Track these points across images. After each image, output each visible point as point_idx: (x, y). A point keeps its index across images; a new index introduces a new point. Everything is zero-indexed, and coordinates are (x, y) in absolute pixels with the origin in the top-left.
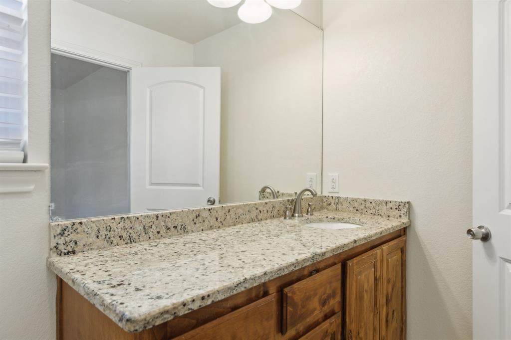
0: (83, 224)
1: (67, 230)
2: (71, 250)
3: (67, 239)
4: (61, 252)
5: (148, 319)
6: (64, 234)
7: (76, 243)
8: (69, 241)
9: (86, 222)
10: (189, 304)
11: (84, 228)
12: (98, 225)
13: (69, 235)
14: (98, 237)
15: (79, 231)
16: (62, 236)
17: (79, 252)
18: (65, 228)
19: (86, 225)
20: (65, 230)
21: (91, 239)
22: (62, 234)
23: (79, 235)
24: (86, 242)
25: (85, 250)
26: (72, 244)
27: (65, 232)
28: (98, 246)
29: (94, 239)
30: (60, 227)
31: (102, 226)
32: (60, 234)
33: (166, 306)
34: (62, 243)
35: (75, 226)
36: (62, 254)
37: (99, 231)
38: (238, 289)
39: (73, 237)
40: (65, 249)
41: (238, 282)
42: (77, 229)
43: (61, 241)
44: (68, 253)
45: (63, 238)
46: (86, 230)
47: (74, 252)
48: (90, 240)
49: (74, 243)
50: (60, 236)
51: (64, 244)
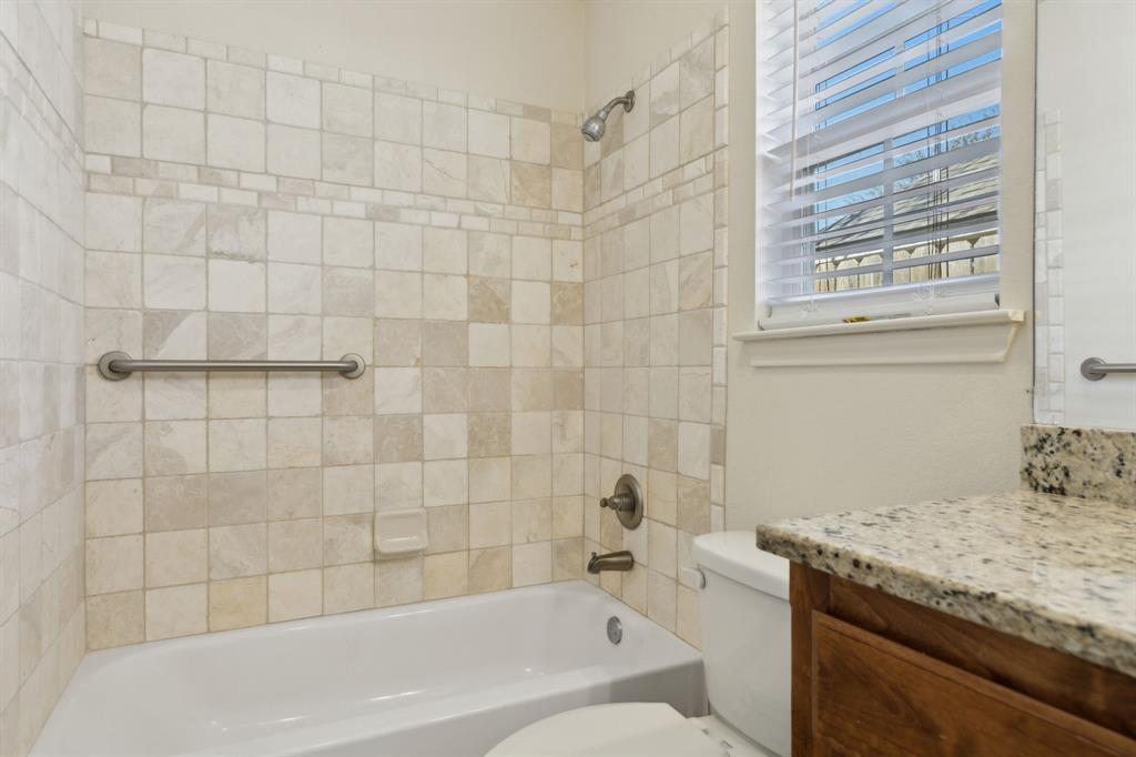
0: (1083, 435)
1: (1049, 442)
2: (1056, 485)
3: (1048, 459)
4: (1038, 484)
5: (768, 536)
6: (1043, 448)
7: (1067, 475)
8: (1051, 466)
9: (1090, 433)
10: (828, 557)
11: (1085, 446)
12: (1119, 445)
13: (1052, 452)
14: (1119, 473)
15: (1073, 448)
16: (1039, 451)
17: (1074, 495)
18: (1045, 437)
19: (1089, 440)
20: (1044, 440)
21: (1101, 474)
22: (1039, 448)
23: (1074, 459)
24: (1090, 477)
25: (1086, 494)
26: (1059, 473)
27: (1046, 446)
28: (1121, 497)
29: (1110, 475)
30: (1035, 431)
31: (1130, 449)
32: (1035, 447)
33: (795, 536)
34: (1038, 466)
35: (1064, 437)
36: (1040, 489)
37: (1121, 460)
38: (957, 607)
39: (1061, 458)
40: (1045, 480)
41: (961, 588)
42: (1068, 444)
43: (1038, 461)
44: (1051, 489)
45: (1040, 456)
46: (1090, 450)
47: (1062, 492)
48: (1099, 477)
49: (1063, 473)
50: (1035, 451)
51: (1043, 470)
